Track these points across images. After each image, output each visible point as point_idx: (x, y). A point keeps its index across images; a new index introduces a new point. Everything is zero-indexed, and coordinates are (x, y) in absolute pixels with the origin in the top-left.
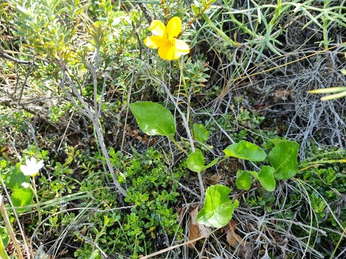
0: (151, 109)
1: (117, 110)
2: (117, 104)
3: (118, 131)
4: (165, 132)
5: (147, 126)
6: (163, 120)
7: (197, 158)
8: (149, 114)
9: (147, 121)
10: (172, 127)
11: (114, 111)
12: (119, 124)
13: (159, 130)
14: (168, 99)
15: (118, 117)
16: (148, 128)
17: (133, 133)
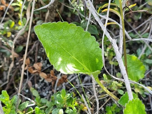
0: (65, 34)
1: (9, 34)
2: (9, 26)
3: (12, 65)
4: (86, 69)
5: (60, 59)
6: (84, 50)
7: (136, 108)
8: (63, 41)
9: (61, 52)
10: (97, 60)
11: (5, 35)
12: (13, 55)
13: (78, 65)
14: (89, 19)
15: (11, 44)
16: (62, 62)
17: (34, 69)
